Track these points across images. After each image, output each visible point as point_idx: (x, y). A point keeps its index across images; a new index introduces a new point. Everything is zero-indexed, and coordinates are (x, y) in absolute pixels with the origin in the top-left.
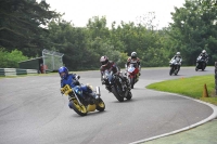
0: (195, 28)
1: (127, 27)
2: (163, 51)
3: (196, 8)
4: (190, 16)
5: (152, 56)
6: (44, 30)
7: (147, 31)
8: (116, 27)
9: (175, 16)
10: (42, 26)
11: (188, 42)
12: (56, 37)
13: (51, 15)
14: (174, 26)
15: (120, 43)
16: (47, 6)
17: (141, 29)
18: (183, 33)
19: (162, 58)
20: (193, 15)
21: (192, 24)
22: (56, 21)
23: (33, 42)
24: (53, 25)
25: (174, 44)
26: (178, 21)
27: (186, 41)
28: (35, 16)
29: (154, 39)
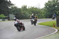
0: (51, 8)
2: (42, 14)
3: (51, 3)
4: (50, 5)
5: (39, 16)
6: (10, 9)
7: (38, 9)
8: (29, 8)
9: (45, 5)
10: (9, 8)
12: (13, 11)
13: (12, 5)
14: (45, 8)
15: (30, 12)
16: (11, 2)
17: (36, 8)
18: (47, 9)
19: (42, 16)
20: (50, 4)
23: (7, 12)
24: (12, 7)
25: (45, 12)
26: (46, 6)
27: (48, 11)
28: (7, 5)
29: (40, 11)
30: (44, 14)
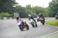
0: (55, 7)
1: (36, 7)
2: (46, 13)
3: (55, 2)
4: (53, 4)
6: (14, 7)
7: (42, 8)
8: (33, 7)
9: (49, 4)
10: (14, 6)
11: (53, 11)
12: (17, 9)
14: (49, 7)
15: (34, 11)
16: (15, 1)
17: (40, 7)
18: (51, 9)
19: (46, 15)
20: (54, 4)
21: (54, 6)
22: (18, 5)
23: (11, 10)
24: (17, 6)
25: (49, 12)
26: (50, 6)
27: (52, 11)
28: (12, 4)
29: (44, 10)
30: (47, 13)
